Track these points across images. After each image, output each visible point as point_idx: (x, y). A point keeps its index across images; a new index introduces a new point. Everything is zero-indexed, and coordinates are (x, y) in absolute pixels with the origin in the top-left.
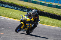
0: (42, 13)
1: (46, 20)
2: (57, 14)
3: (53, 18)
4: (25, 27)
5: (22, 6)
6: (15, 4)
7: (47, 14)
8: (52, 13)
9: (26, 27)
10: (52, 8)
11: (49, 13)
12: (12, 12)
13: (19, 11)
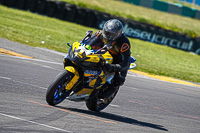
4: (82, 84)
5: (176, 30)
6: (152, 26)
9: (87, 86)
12: (141, 52)
13: (165, 47)
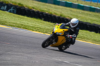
0: (30, 12)
1: (38, 25)
2: (56, 14)
3: (49, 21)
7: (39, 14)
8: (47, 13)
10: (47, 4)
11: (42, 13)
